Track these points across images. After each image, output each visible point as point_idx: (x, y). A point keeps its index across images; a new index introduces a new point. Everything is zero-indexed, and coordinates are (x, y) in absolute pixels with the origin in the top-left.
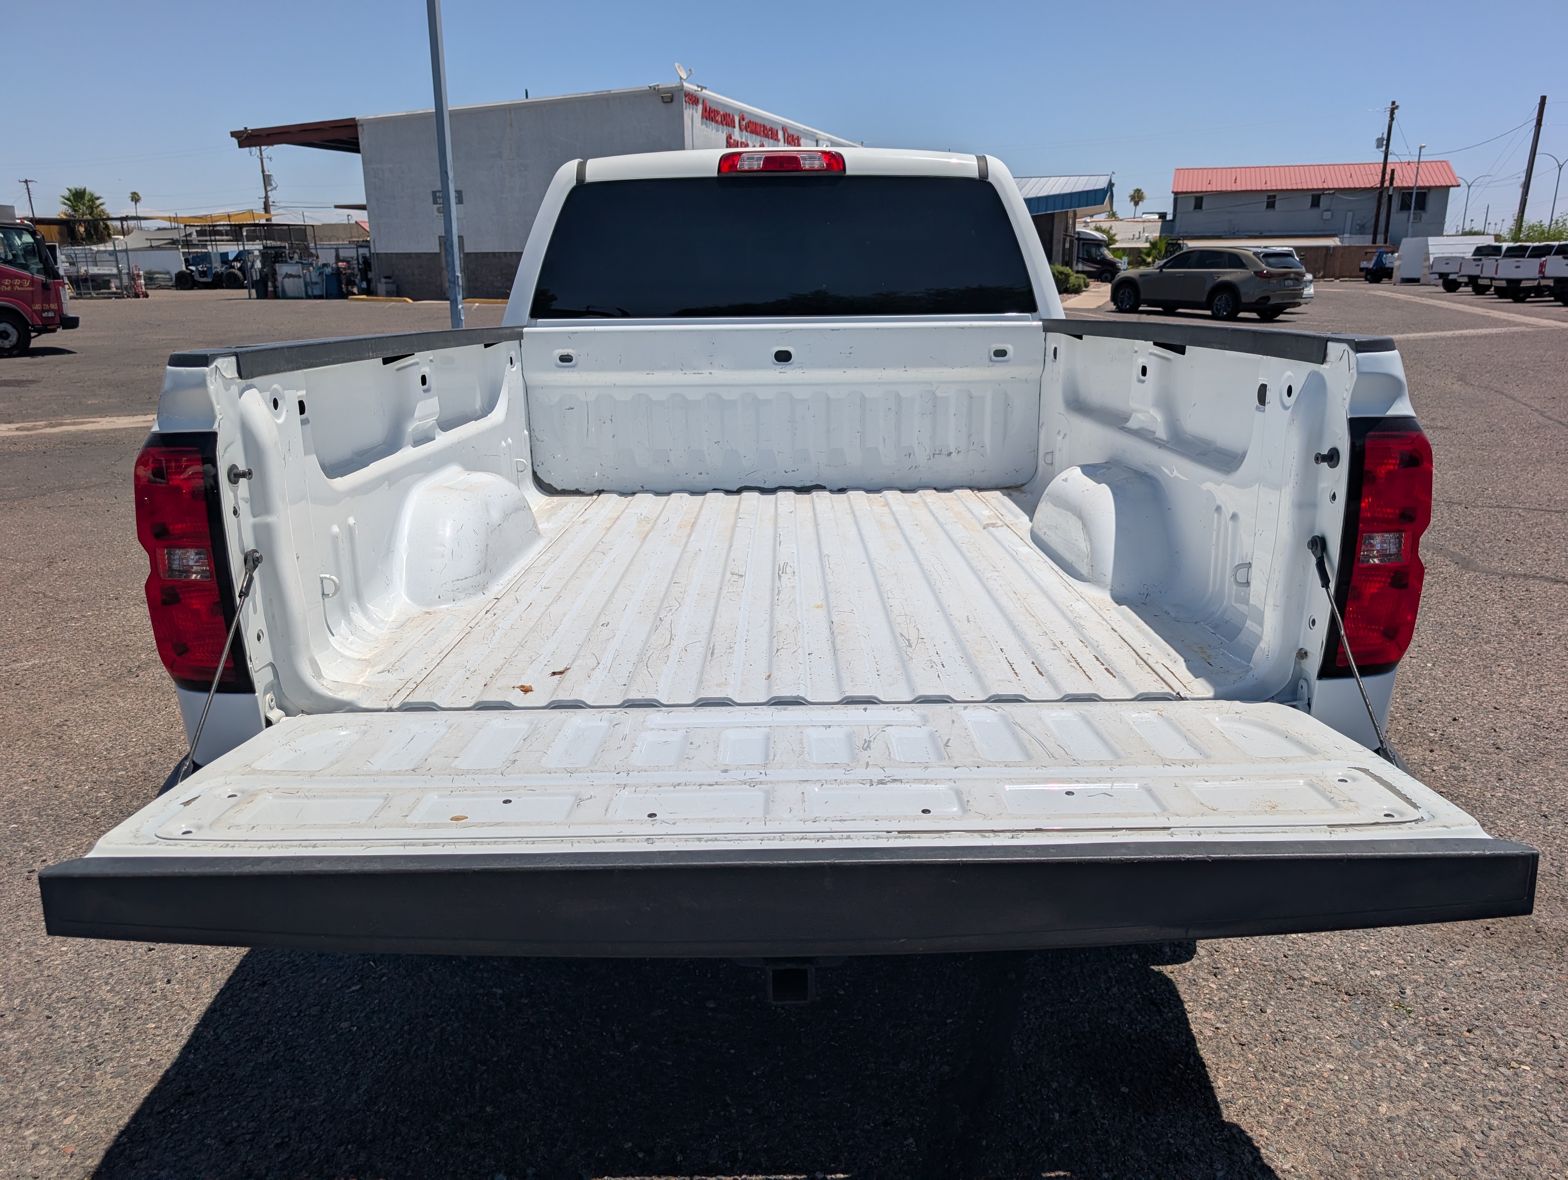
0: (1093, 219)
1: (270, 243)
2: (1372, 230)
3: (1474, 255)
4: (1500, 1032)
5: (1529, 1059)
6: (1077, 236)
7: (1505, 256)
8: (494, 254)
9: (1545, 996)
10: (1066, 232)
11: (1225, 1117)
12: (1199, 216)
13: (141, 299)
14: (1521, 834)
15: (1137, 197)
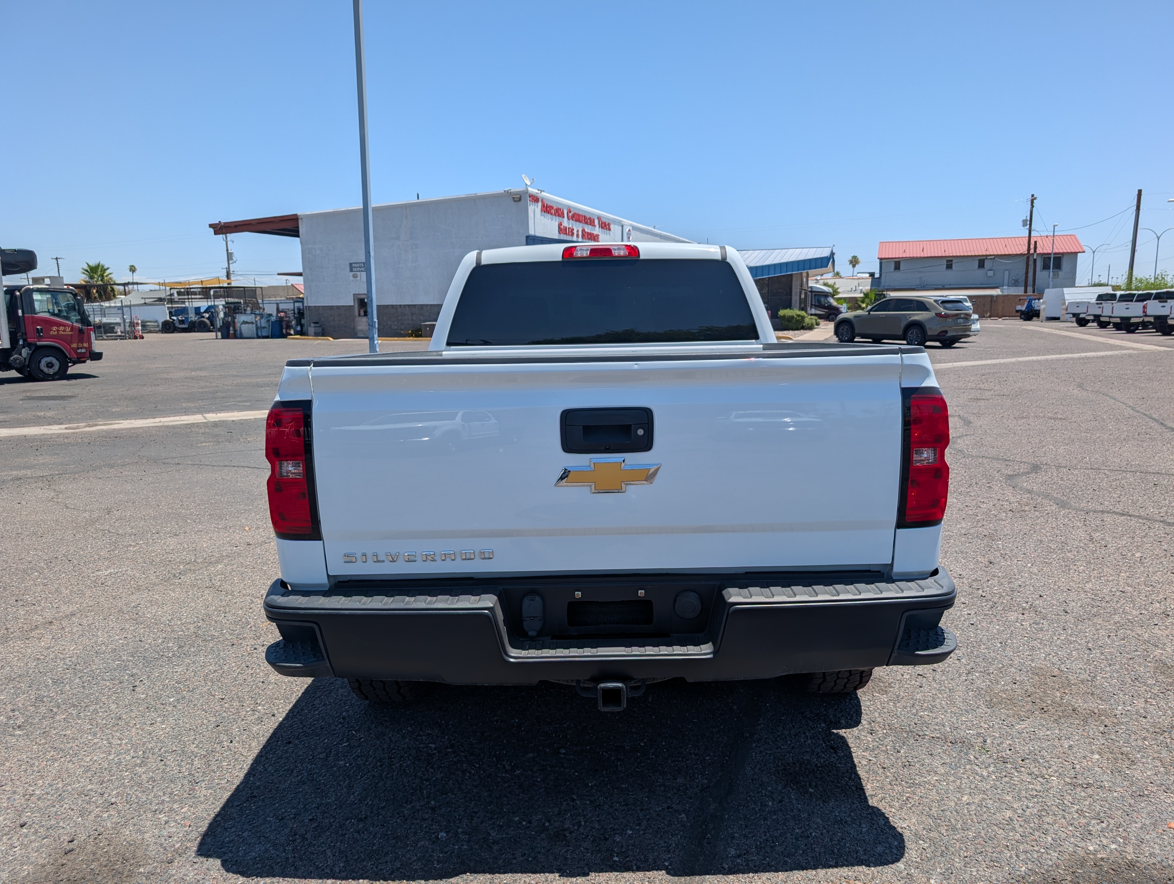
0: (823, 278)
1: (231, 300)
2: (1023, 283)
3: (1097, 300)
4: (1041, 761)
5: (1057, 774)
6: (810, 289)
7: (1119, 301)
8: (393, 306)
9: (1072, 743)
10: (802, 286)
11: (871, 803)
12: (898, 275)
13: (138, 340)
14: (1072, 659)
15: (854, 262)
